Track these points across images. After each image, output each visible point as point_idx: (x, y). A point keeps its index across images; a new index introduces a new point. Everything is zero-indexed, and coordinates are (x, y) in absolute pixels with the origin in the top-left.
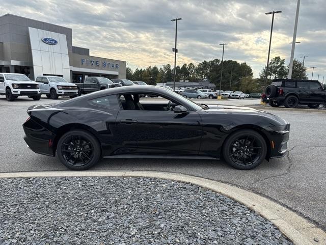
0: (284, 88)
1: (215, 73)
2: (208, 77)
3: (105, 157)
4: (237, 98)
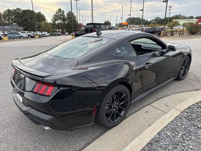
2: (15, 22)
3: (132, 103)
4: (44, 37)
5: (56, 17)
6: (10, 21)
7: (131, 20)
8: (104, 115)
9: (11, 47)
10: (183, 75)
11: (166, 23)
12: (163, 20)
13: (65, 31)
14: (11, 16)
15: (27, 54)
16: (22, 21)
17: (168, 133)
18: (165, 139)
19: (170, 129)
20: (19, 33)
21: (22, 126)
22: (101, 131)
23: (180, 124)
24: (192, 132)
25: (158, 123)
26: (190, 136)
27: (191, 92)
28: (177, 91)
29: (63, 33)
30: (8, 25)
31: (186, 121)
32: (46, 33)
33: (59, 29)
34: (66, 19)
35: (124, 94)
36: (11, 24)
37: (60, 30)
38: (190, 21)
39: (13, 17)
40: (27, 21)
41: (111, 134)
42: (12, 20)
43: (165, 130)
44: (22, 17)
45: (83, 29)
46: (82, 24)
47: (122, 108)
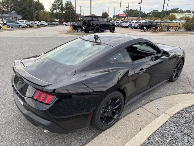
0: (93, 21)
1: (18, 7)
2: (13, 10)
3: (125, 106)
4: (43, 26)
5: (55, 7)
6: (9, 8)
7: (128, 12)
8: (99, 120)
9: (11, 37)
10: (175, 77)
11: (163, 17)
12: (161, 13)
13: (63, 21)
14: (10, 4)
15: (26, 47)
16: (21, 9)
17: (157, 138)
18: (154, 145)
19: (159, 134)
20: (18, 22)
21: (22, 124)
22: (96, 132)
23: (168, 130)
24: (179, 138)
25: (149, 127)
26: (177, 142)
27: (181, 95)
28: (169, 93)
29: (61, 23)
30: (6, 13)
31: (174, 126)
32: (44, 23)
33: (57, 19)
34: (64, 9)
35: (118, 99)
36: (10, 12)
37: (59, 20)
38: (187, 16)
39: (12, 5)
40: (26, 10)
41: (104, 136)
42: (11, 8)
43: (155, 135)
44: (21, 5)
45: (81, 19)
46: (80, 14)
47: (116, 111)
